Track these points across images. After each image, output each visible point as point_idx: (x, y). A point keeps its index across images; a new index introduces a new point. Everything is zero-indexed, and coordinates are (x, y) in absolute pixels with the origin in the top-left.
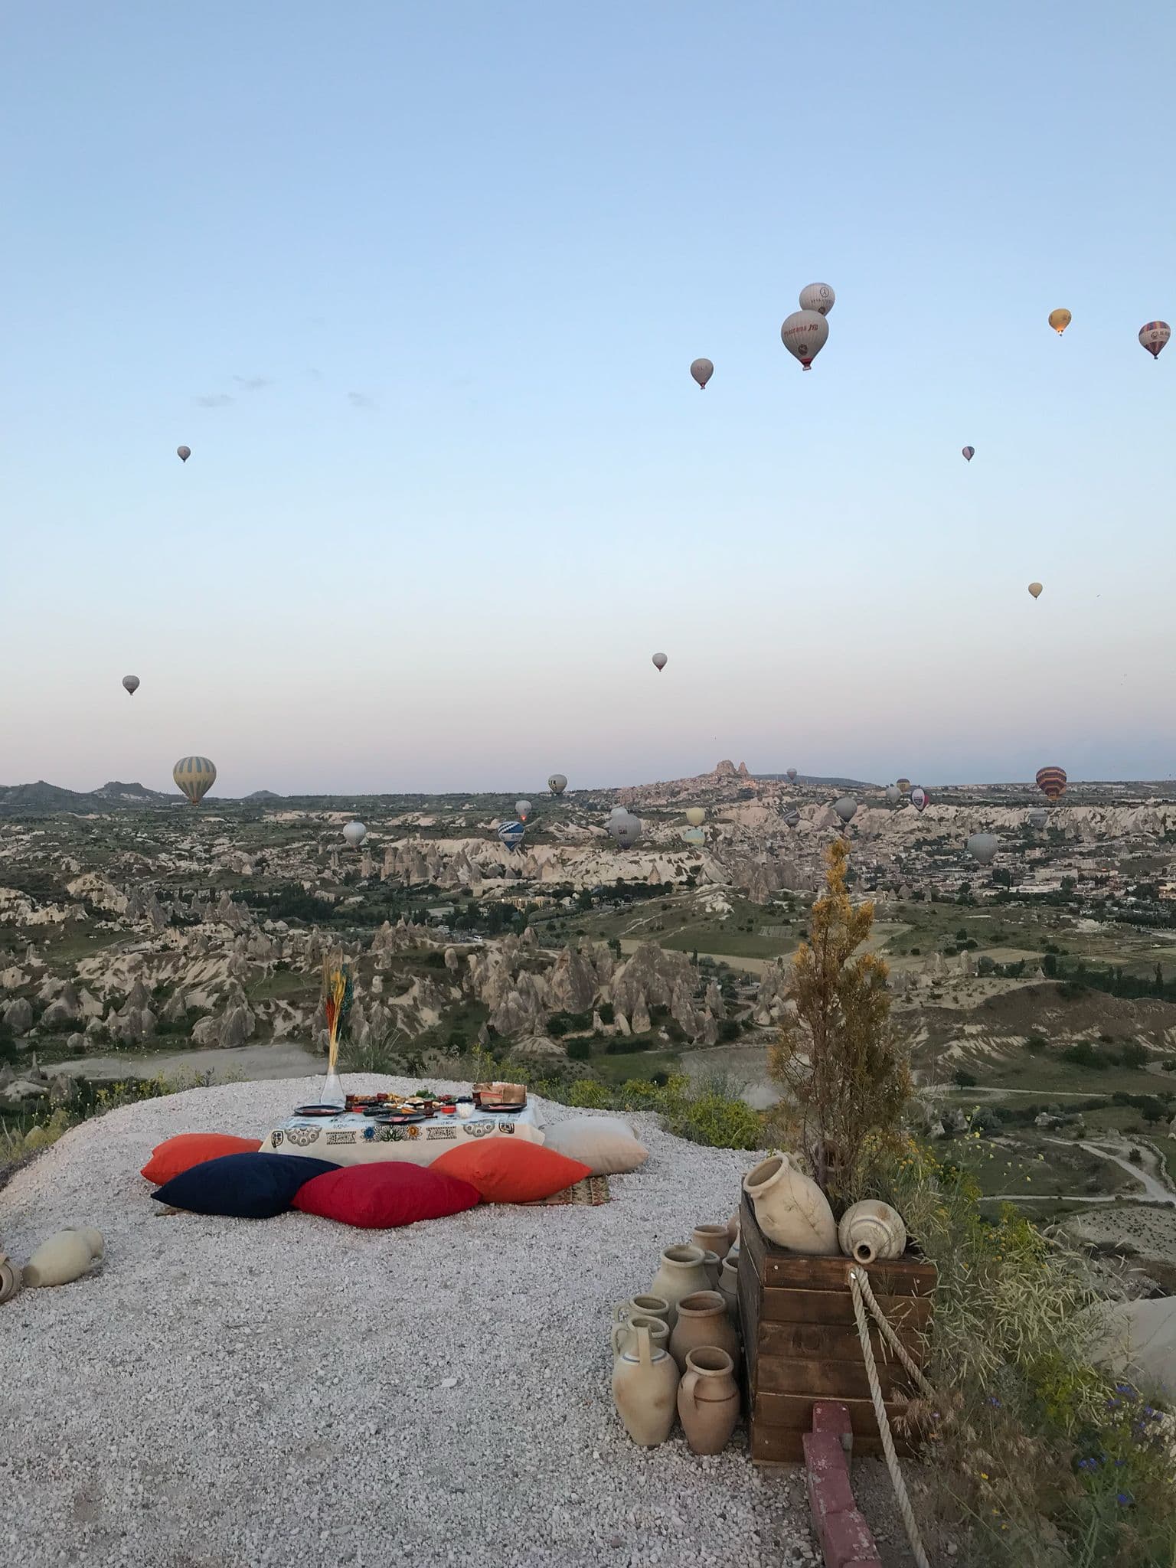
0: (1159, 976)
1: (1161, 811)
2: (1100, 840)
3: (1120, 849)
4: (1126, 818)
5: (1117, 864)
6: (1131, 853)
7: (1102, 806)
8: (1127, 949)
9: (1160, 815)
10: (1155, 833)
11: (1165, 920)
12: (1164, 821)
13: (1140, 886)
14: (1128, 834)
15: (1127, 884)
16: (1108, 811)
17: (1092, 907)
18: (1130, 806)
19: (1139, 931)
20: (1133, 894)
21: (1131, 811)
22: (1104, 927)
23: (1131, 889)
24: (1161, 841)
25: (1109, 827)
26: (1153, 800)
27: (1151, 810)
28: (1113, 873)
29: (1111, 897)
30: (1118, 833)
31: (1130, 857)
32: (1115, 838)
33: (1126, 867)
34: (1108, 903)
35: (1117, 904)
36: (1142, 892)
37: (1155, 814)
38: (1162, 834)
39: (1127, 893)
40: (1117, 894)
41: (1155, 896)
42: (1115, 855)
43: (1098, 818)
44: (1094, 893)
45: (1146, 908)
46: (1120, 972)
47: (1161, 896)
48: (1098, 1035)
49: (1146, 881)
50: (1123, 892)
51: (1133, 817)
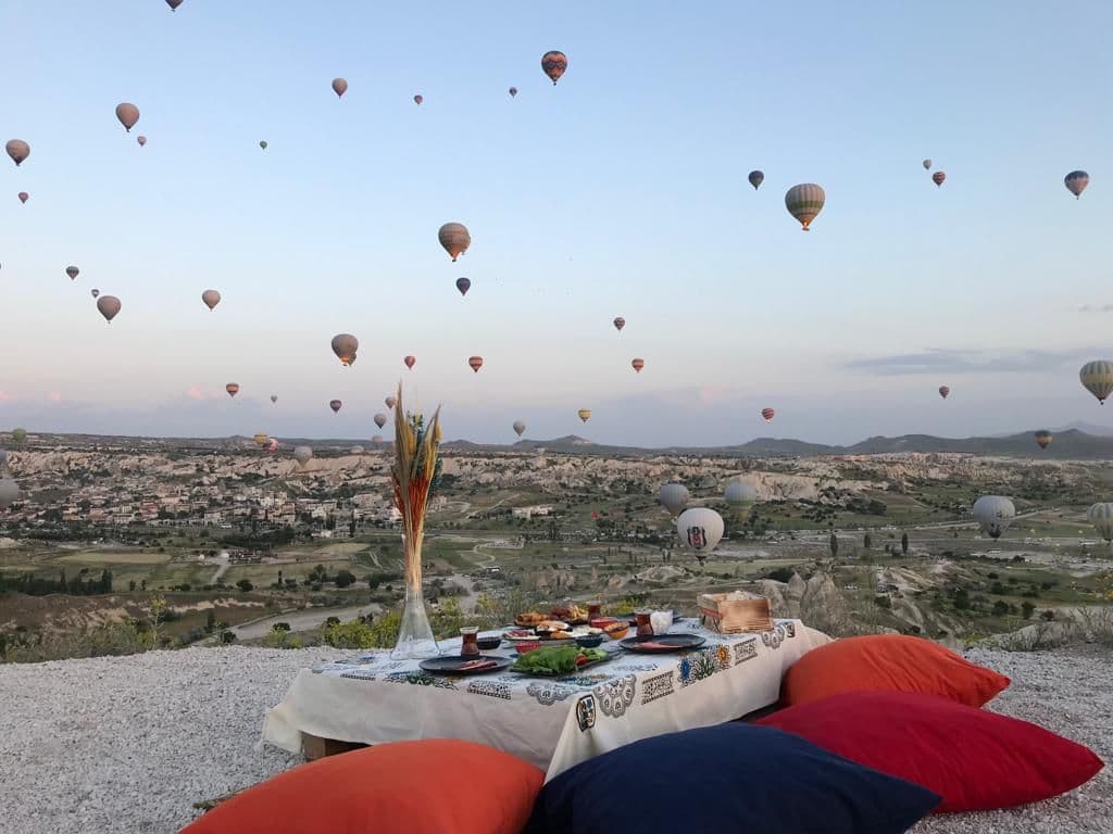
0: (63, 578)
1: (68, 455)
2: (16, 477)
3: (32, 484)
4: (39, 460)
5: (30, 495)
6: (42, 486)
7: (19, 451)
8: (37, 559)
9: (66, 458)
10: (61, 472)
11: (67, 536)
12: (68, 463)
13: (48, 511)
14: (39, 472)
15: (37, 510)
16: (24, 455)
17: (8, 528)
18: (43, 451)
19: (47, 545)
20: (42, 517)
21: (43, 455)
22: (19, 543)
23: (40, 513)
24: (65, 477)
25: (24, 467)
26: (60, 447)
27: (59, 455)
28: (26, 502)
29: (24, 520)
30: (32, 472)
31: (41, 489)
32: (28, 475)
33: (37, 497)
34: (22, 525)
35: (30, 525)
36: (49, 515)
37: (62, 458)
38: (67, 472)
39: (38, 517)
40: (29, 517)
41: (60, 519)
42: (28, 489)
43: (16, 460)
44: (10, 517)
45: (52, 528)
46: (31, 576)
47: (64, 518)
48: (14, 626)
49: (53, 507)
50: (34, 516)
51: (44, 460)
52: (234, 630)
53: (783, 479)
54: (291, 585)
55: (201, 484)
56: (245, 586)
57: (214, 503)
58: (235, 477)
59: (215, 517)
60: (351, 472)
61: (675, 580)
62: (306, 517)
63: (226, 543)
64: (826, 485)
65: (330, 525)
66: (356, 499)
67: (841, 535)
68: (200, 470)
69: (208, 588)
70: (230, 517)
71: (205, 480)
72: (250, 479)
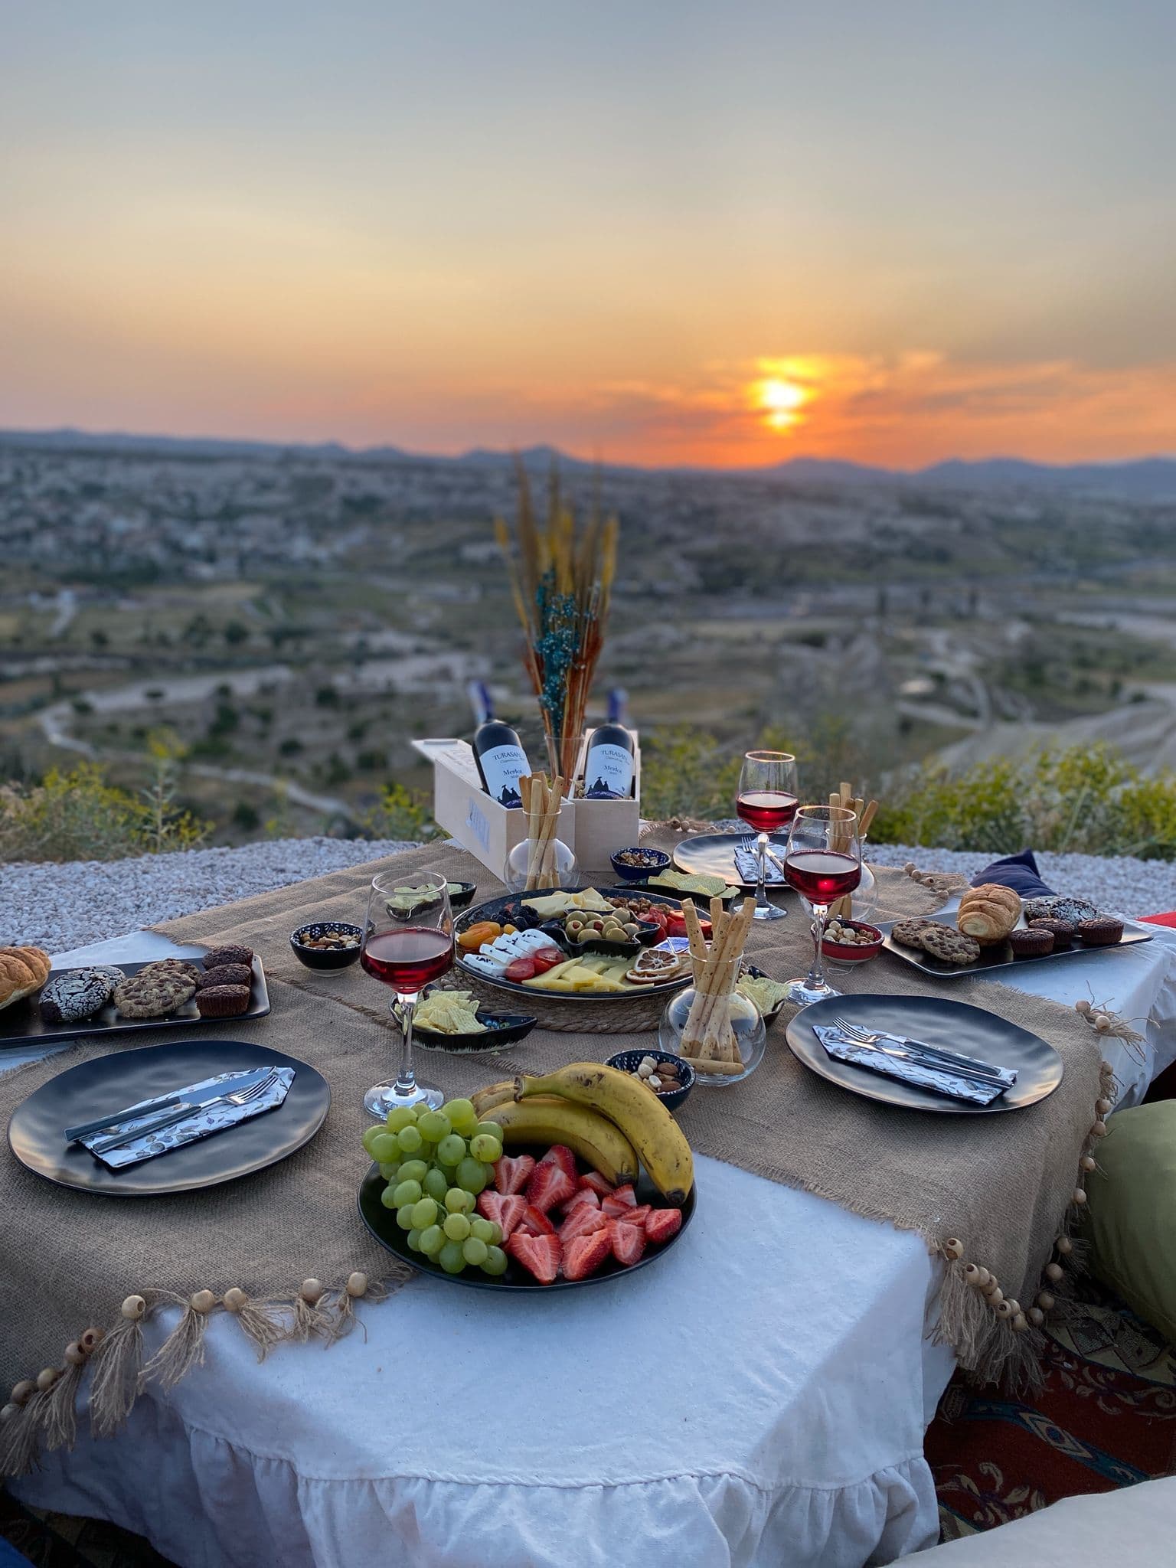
52: (91, 698)
53: (824, 513)
54: (163, 641)
55: (21, 496)
56: (100, 639)
57: (44, 525)
58: (71, 487)
59: (48, 542)
60: (234, 485)
61: (676, 646)
62: (175, 548)
63: (69, 579)
64: (881, 522)
65: (211, 558)
66: (244, 523)
67: (896, 592)
68: (18, 474)
69: (49, 642)
70: (68, 543)
71: (29, 490)
72: (93, 491)
